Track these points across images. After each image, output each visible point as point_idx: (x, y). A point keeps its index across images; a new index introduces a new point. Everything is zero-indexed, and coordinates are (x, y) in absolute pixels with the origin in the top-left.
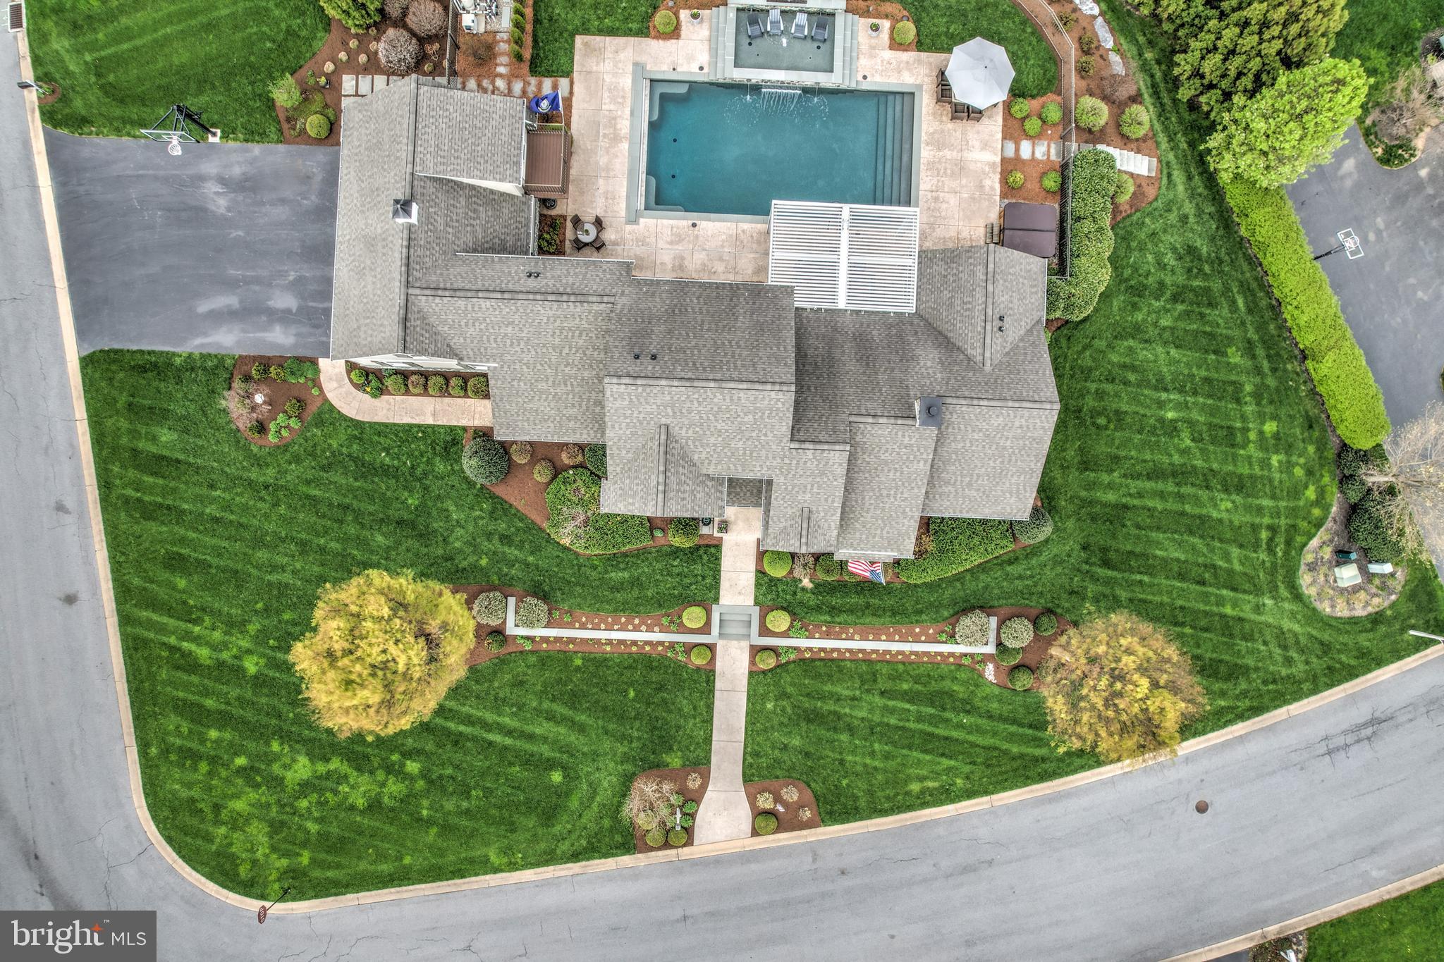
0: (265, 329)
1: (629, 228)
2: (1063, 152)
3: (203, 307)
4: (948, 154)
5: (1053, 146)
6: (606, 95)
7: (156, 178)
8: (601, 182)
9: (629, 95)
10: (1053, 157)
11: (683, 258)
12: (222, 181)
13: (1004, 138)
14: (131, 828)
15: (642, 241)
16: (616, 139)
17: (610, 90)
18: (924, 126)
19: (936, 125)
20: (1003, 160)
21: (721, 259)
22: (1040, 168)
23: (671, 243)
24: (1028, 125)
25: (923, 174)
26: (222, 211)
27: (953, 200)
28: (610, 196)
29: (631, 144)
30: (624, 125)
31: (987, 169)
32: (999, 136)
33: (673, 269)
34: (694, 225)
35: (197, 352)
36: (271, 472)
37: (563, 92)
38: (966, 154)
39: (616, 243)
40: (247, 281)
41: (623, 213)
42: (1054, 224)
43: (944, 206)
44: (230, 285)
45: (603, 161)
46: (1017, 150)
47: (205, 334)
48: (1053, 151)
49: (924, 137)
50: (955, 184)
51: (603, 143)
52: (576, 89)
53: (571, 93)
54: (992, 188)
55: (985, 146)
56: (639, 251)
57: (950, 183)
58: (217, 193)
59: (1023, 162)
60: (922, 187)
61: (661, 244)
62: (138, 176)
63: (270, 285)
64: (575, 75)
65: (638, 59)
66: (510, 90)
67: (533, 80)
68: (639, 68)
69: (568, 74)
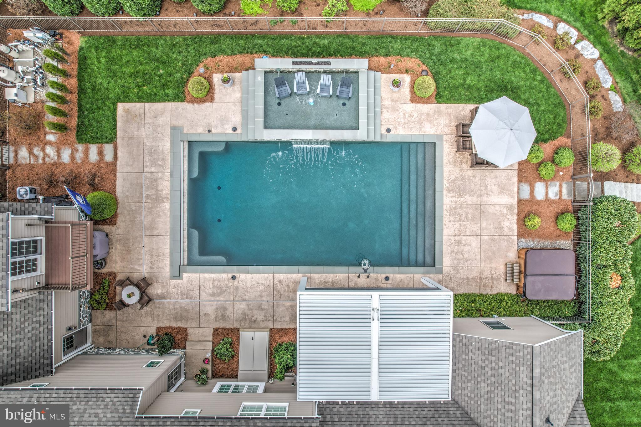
1: (174, 282)
2: (573, 191)
4: (469, 199)
5: (564, 186)
6: (147, 158)
8: (146, 240)
9: (168, 157)
10: (565, 196)
11: (224, 309)
13: (520, 181)
15: (187, 295)
16: (158, 199)
17: (150, 154)
18: (446, 174)
19: (457, 173)
20: (520, 201)
21: (260, 308)
22: (555, 209)
23: (213, 295)
24: (543, 171)
25: (446, 220)
27: (475, 243)
28: (155, 254)
29: (172, 204)
30: (165, 186)
31: (505, 211)
32: (515, 179)
33: (216, 319)
34: (234, 278)
37: (109, 158)
38: (485, 198)
39: (162, 297)
41: (168, 269)
42: (571, 268)
43: (466, 248)
45: (147, 221)
46: (532, 192)
48: (564, 191)
49: (446, 184)
50: (475, 228)
51: (147, 204)
52: (119, 154)
53: (115, 157)
54: (511, 229)
55: (503, 190)
56: (184, 303)
57: (472, 227)
59: (538, 203)
60: (445, 232)
61: (204, 296)
64: (119, 140)
65: (176, 123)
66: (59, 156)
67: (80, 147)
68: (176, 131)
69: (112, 140)
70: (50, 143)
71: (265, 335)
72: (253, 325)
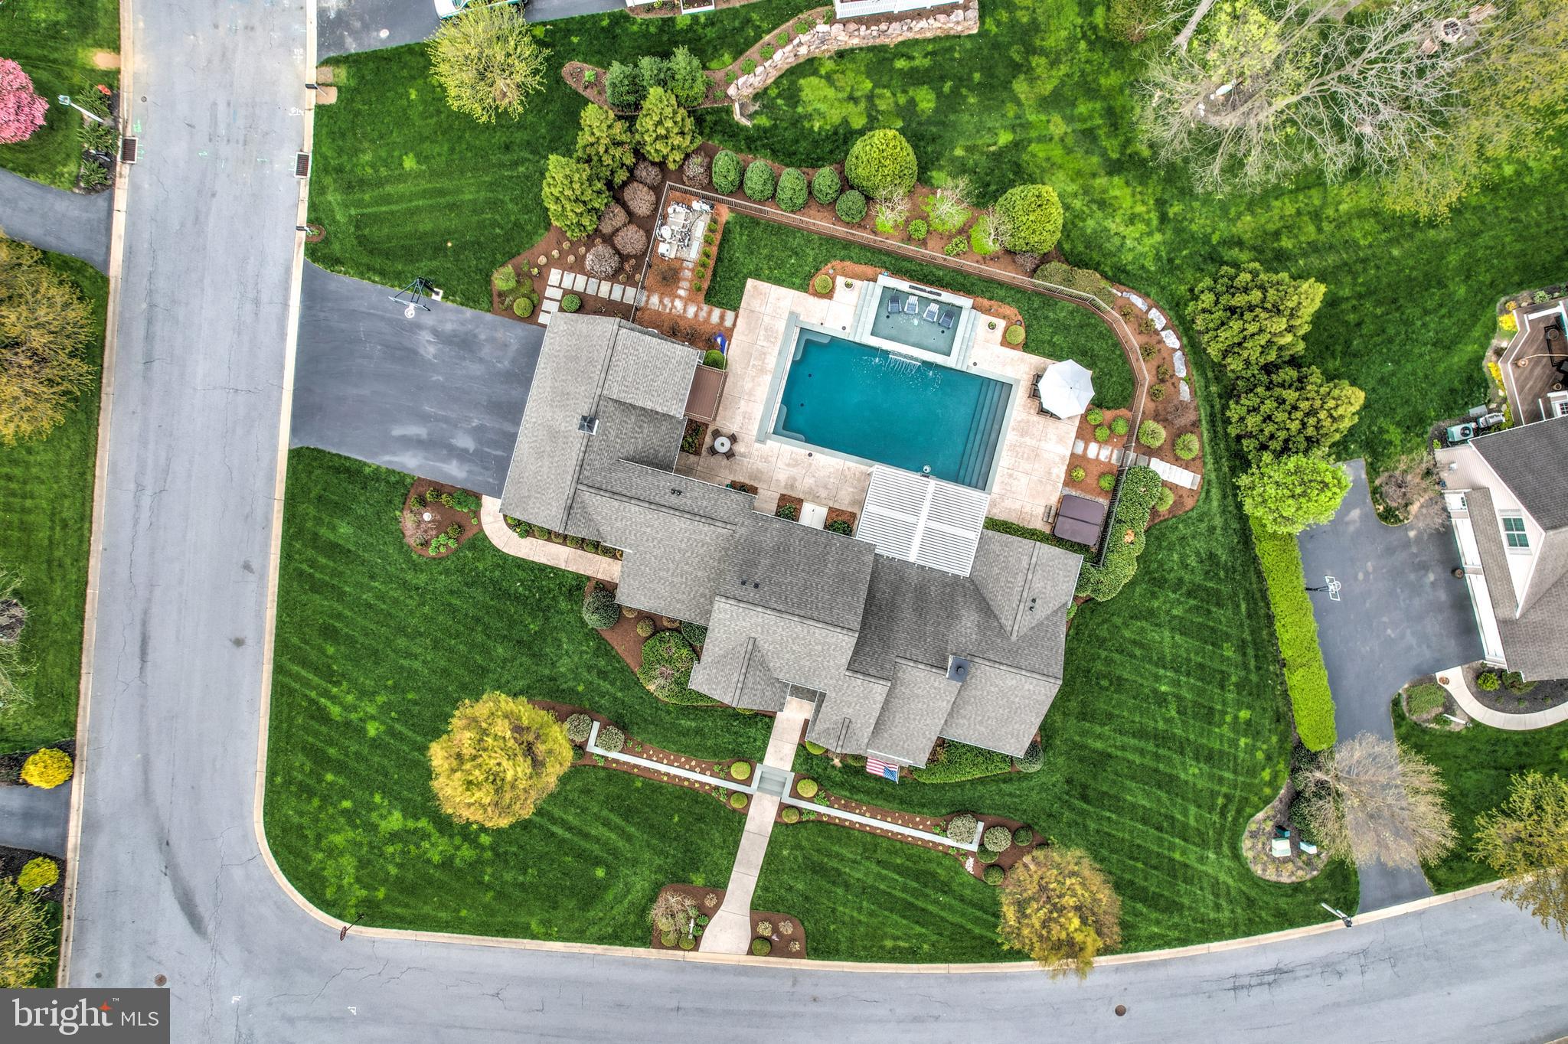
0: (443, 461)
1: (757, 445)
2: (1123, 459)
3: (397, 431)
4: (1028, 440)
5: (1116, 452)
6: (762, 333)
7: (382, 318)
8: (742, 402)
9: (781, 337)
10: (1114, 461)
11: (795, 479)
12: (435, 332)
13: (1077, 437)
14: (247, 837)
15: (766, 460)
16: (762, 371)
17: (766, 330)
18: (1015, 412)
19: (1024, 416)
20: (1072, 455)
21: (825, 487)
22: (1101, 469)
23: (788, 465)
24: (1098, 432)
25: (1004, 453)
26: (430, 357)
27: (1024, 480)
28: (747, 416)
29: (774, 377)
30: (771, 361)
31: (1057, 459)
32: (1073, 435)
33: (786, 487)
34: (810, 455)
35: (384, 466)
36: (423, 578)
37: (728, 323)
38: (1043, 444)
39: (743, 455)
40: (438, 419)
41: (755, 433)
42: (1100, 519)
43: (1015, 483)
44: (424, 418)
45: (748, 386)
46: (1086, 449)
47: (394, 454)
48: (1114, 456)
49: (1012, 423)
50: (1028, 466)
51: (751, 372)
52: (739, 323)
53: (734, 325)
54: (1058, 476)
55: (1061, 440)
56: (761, 465)
57: (1026, 466)
58: (429, 342)
59: (1089, 460)
60: (1001, 463)
61: (780, 464)
62: (369, 314)
63: (456, 426)
64: (741, 311)
65: (794, 309)
66: (685, 310)
67: (706, 308)
68: (793, 316)
69: (735, 309)
70: (680, 297)
71: (824, 511)
72: (816, 499)
